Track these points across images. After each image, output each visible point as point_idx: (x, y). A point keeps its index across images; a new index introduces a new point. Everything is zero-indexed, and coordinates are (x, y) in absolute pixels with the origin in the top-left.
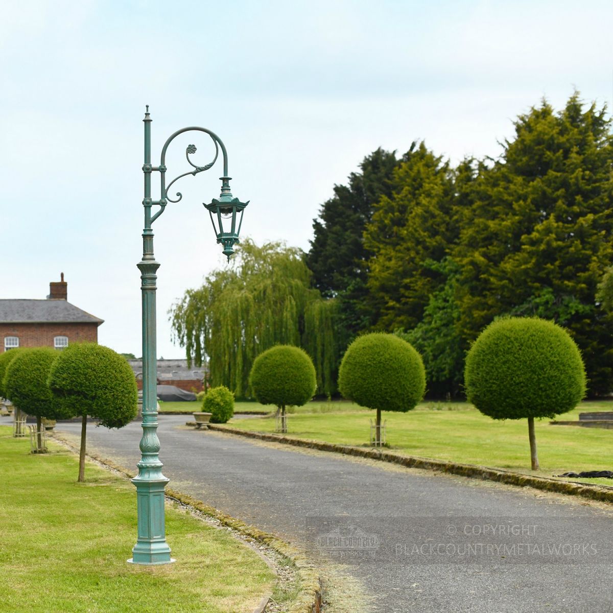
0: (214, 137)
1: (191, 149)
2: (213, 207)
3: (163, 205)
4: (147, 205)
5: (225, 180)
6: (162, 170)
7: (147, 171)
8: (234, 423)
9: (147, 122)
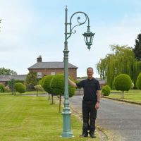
0: (86, 15)
1: (79, 18)
2: (85, 35)
3: (70, 34)
4: (66, 34)
5: (89, 27)
6: (70, 24)
7: (66, 24)
8: (111, 96)
9: (66, 10)
